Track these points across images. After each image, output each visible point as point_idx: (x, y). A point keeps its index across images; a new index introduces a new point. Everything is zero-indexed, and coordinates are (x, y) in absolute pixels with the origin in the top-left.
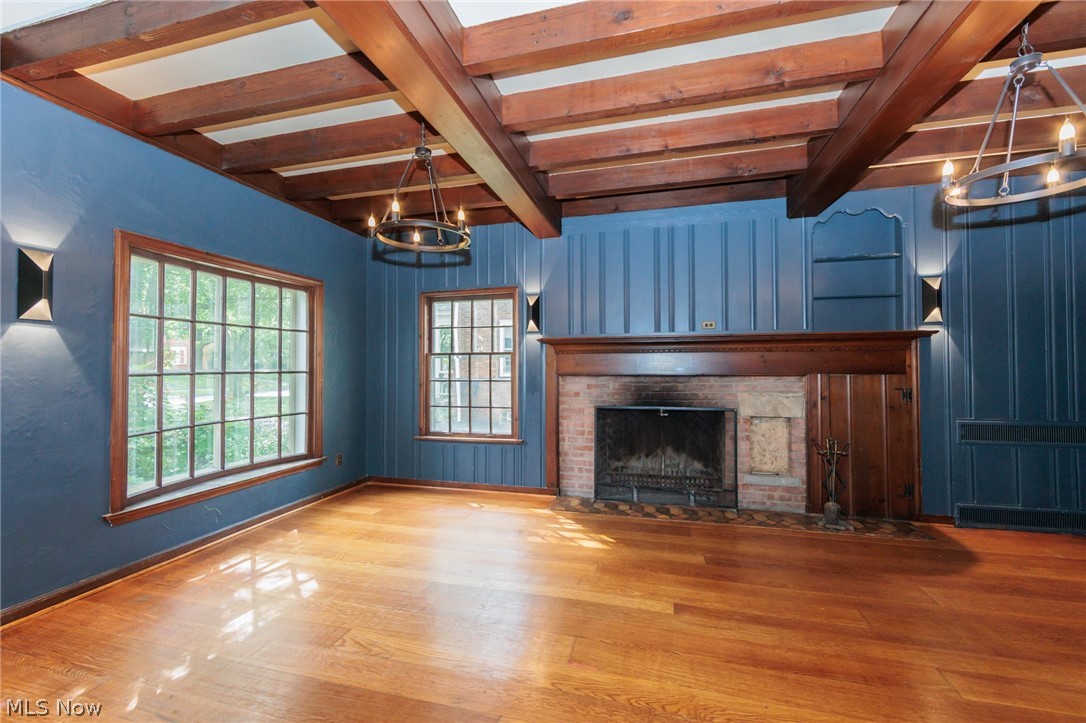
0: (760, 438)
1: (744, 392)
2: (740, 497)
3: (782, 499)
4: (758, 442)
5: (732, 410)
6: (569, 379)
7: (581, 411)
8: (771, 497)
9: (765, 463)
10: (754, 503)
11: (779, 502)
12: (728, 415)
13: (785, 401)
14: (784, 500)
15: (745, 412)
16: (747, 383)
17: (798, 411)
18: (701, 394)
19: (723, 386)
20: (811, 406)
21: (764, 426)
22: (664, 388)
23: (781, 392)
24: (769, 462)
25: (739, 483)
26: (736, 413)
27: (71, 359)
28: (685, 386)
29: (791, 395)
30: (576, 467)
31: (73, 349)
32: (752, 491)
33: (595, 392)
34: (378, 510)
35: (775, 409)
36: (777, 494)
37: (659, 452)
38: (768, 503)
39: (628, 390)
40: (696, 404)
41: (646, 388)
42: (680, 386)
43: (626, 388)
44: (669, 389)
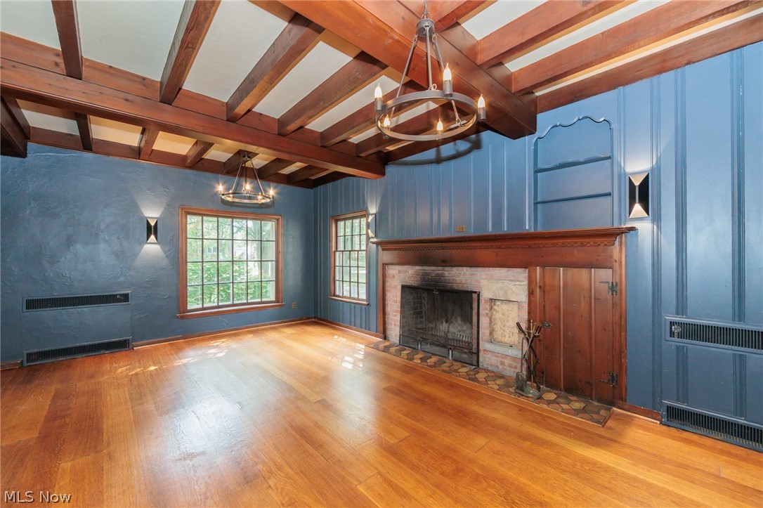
0: (501, 316)
1: (486, 279)
2: (481, 359)
3: (510, 366)
4: (500, 319)
5: (476, 292)
6: (390, 267)
7: (395, 287)
8: (502, 363)
9: (505, 336)
10: (491, 365)
11: (508, 368)
12: (475, 296)
13: (514, 288)
14: (511, 367)
15: (486, 295)
16: (488, 273)
17: (523, 297)
18: (458, 280)
19: (473, 274)
20: (531, 293)
22: (437, 274)
23: (511, 281)
24: (507, 336)
25: (480, 348)
26: (479, 295)
27: (164, 256)
28: (449, 274)
29: (517, 283)
30: (393, 323)
31: (165, 253)
32: (489, 355)
33: (402, 275)
34: (295, 332)
35: (506, 293)
36: (507, 362)
37: (453, 320)
38: (501, 367)
39: (418, 275)
40: (455, 287)
41: (428, 274)
42: (446, 273)
43: (417, 274)
44: (438, 275)
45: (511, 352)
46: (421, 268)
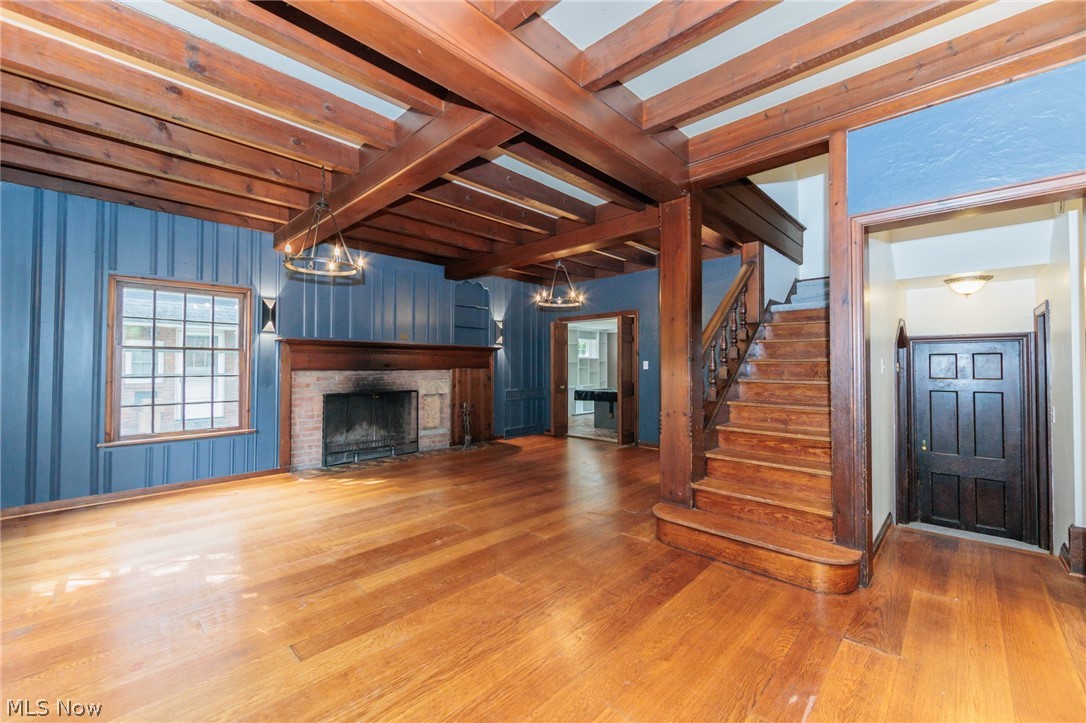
0: (428, 407)
1: (422, 379)
2: (419, 445)
3: (439, 442)
4: (426, 410)
6: (301, 373)
7: (311, 399)
8: (434, 442)
10: (426, 447)
11: (438, 444)
12: (414, 394)
13: (441, 384)
15: (422, 392)
16: (422, 374)
17: (447, 389)
18: (398, 382)
19: (410, 376)
20: (454, 386)
21: (429, 399)
22: (375, 378)
23: (439, 379)
24: (432, 422)
25: (419, 437)
26: (416, 393)
28: (389, 377)
29: (444, 380)
30: (306, 445)
32: (425, 440)
33: (323, 383)
35: (435, 389)
36: (436, 440)
38: (434, 445)
39: (350, 381)
40: (395, 388)
41: (363, 379)
42: (386, 377)
43: (348, 379)
44: (378, 379)
45: (441, 431)
46: (353, 373)
